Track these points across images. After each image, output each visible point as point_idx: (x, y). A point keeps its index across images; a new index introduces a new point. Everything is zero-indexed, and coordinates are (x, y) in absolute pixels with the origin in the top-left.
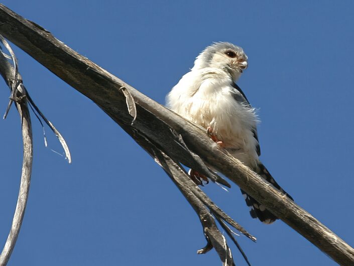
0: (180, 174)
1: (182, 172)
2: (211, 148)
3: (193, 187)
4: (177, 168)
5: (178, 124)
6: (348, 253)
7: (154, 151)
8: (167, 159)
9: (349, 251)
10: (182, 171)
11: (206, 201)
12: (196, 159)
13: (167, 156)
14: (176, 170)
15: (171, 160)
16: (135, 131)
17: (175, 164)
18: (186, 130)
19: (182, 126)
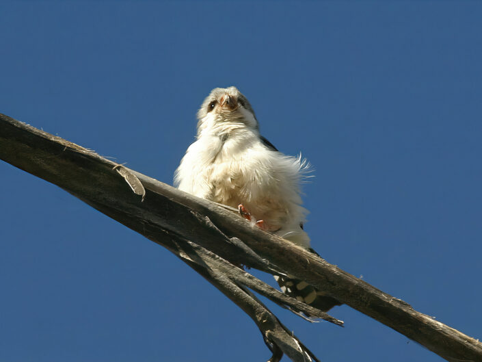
0: (220, 264)
1: (221, 261)
2: (250, 228)
3: (241, 276)
4: (213, 257)
5: (200, 204)
6: (460, 339)
7: (176, 243)
8: (197, 248)
9: (461, 337)
10: (220, 258)
11: (263, 289)
12: (235, 242)
13: (195, 245)
14: (212, 260)
15: (203, 249)
16: (145, 223)
17: (209, 252)
18: (212, 210)
19: (205, 206)
